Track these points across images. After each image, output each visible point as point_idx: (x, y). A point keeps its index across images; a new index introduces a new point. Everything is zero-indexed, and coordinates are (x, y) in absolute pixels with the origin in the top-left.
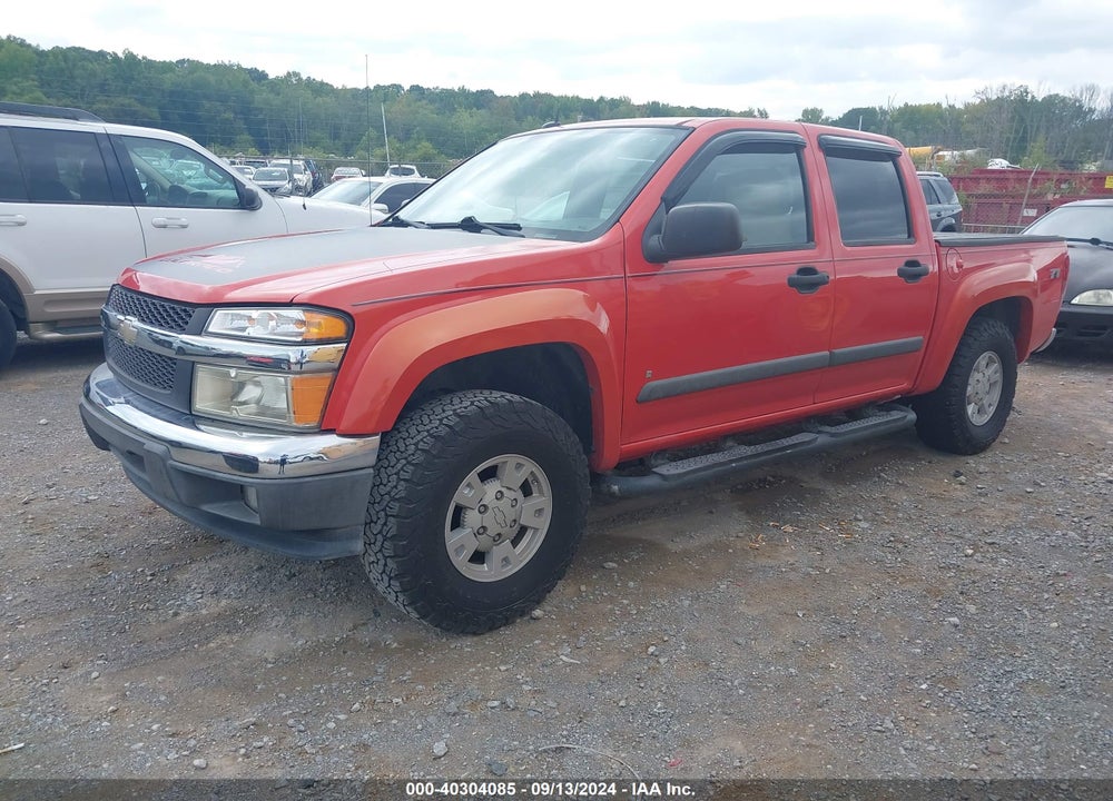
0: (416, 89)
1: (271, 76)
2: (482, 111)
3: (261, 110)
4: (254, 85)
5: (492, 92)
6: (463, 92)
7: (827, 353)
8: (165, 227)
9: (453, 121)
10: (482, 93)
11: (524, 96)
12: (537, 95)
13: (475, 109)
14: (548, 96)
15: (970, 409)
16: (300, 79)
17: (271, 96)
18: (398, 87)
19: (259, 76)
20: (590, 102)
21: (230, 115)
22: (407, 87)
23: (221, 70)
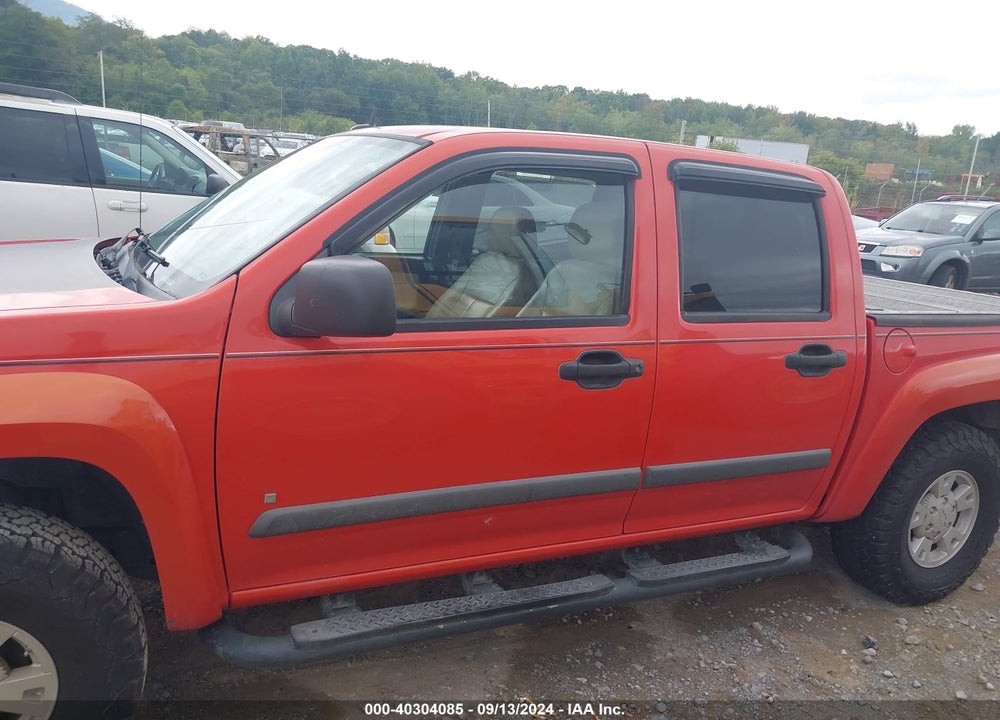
0: (579, 90)
1: (457, 75)
2: (635, 113)
3: (442, 103)
4: (440, 82)
5: (647, 96)
6: (621, 96)
7: (637, 470)
8: (121, 209)
9: (606, 121)
10: (637, 96)
11: (676, 101)
12: (689, 101)
13: (628, 111)
14: (699, 102)
15: (916, 546)
16: (479, 78)
17: (453, 91)
18: (563, 88)
19: (446, 74)
20: (738, 109)
21: (416, 106)
22: (571, 89)
23: (416, 68)
